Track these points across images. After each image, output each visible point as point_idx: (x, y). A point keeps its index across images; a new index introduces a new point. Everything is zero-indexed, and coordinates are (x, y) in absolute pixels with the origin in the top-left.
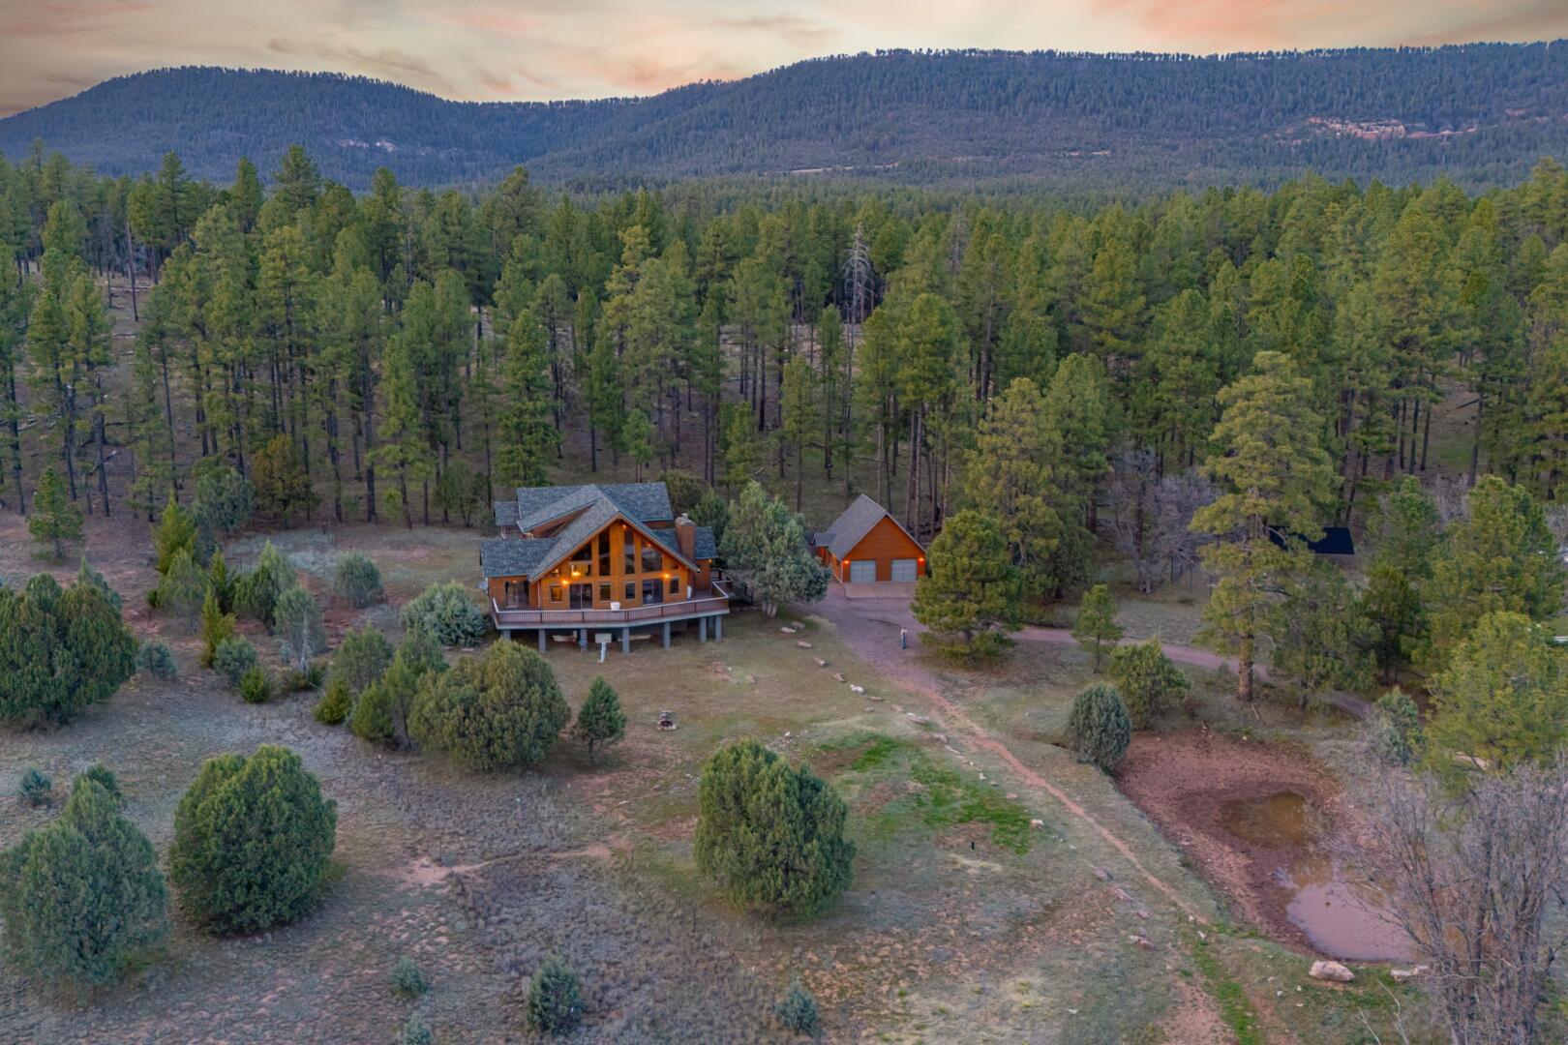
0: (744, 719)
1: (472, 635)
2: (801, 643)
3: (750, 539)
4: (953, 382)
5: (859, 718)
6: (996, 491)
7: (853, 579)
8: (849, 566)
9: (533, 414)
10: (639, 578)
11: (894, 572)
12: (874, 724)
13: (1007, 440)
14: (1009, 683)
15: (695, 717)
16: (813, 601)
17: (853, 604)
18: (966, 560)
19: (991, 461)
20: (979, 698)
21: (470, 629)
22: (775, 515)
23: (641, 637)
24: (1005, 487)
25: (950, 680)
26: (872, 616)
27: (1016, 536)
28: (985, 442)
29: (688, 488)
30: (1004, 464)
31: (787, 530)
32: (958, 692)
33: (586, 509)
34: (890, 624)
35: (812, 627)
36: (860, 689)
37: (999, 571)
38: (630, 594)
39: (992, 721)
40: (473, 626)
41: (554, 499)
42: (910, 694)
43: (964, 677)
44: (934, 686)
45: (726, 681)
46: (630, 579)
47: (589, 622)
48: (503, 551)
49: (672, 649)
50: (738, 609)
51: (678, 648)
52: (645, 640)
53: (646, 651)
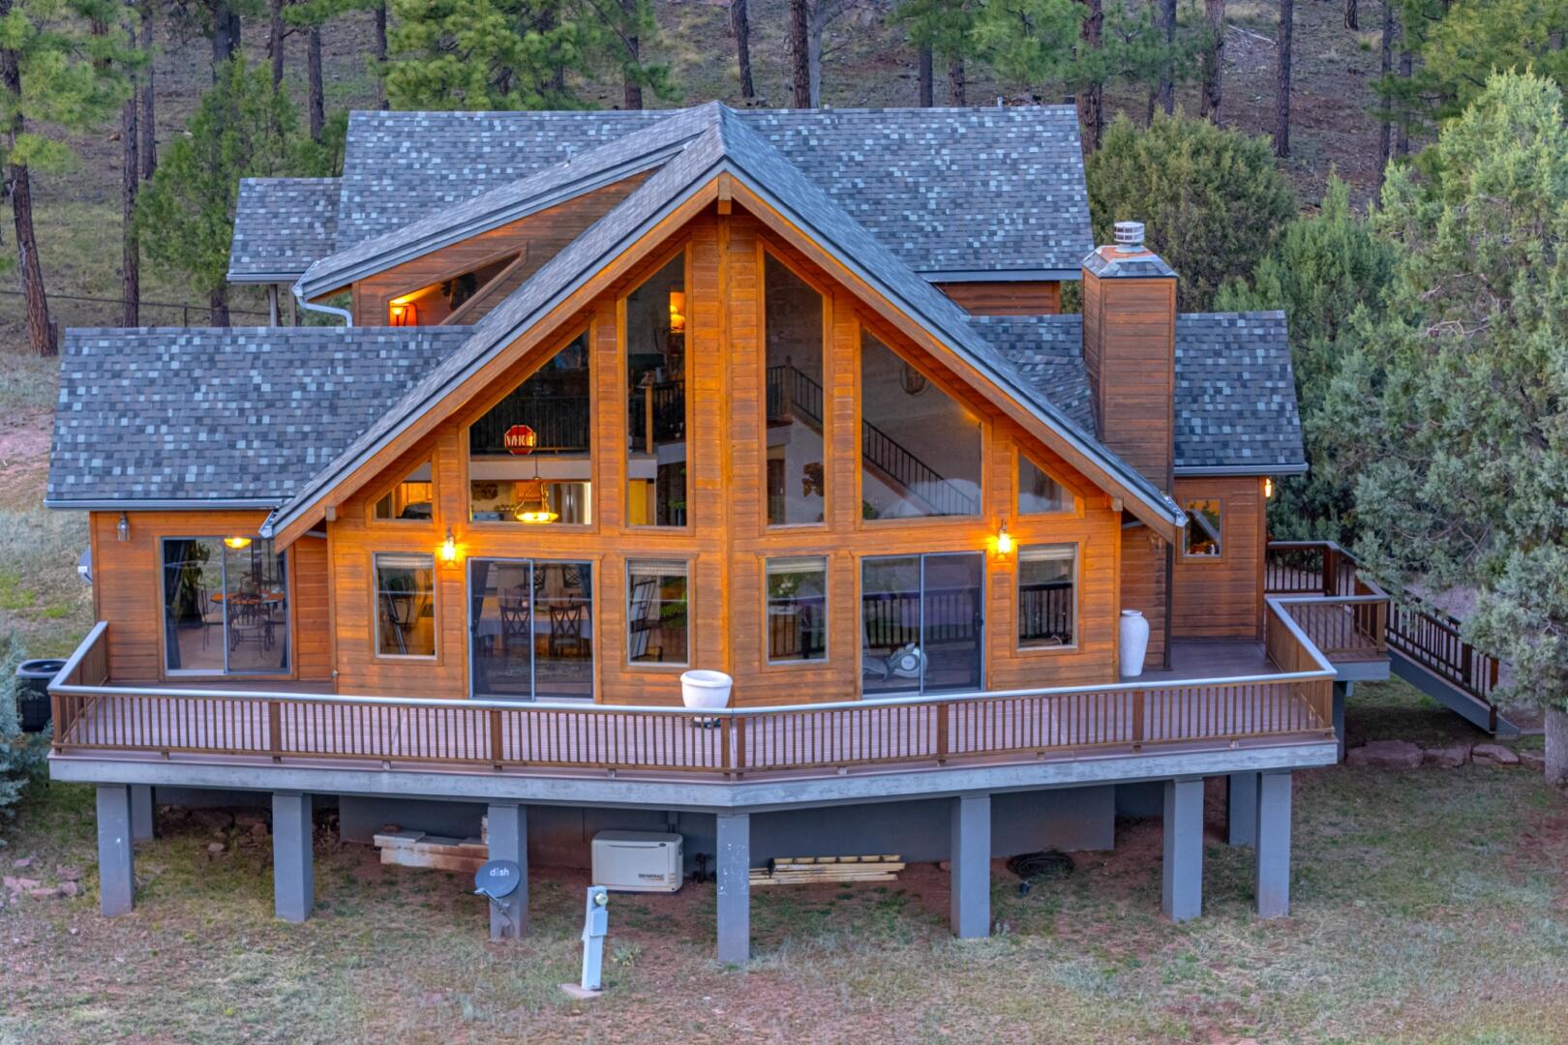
38: (794, 628)
47: (526, 765)
48: (169, 379)
49: (999, 944)
50: (1413, 754)
51: (1030, 941)
52: (864, 887)
53: (845, 949)
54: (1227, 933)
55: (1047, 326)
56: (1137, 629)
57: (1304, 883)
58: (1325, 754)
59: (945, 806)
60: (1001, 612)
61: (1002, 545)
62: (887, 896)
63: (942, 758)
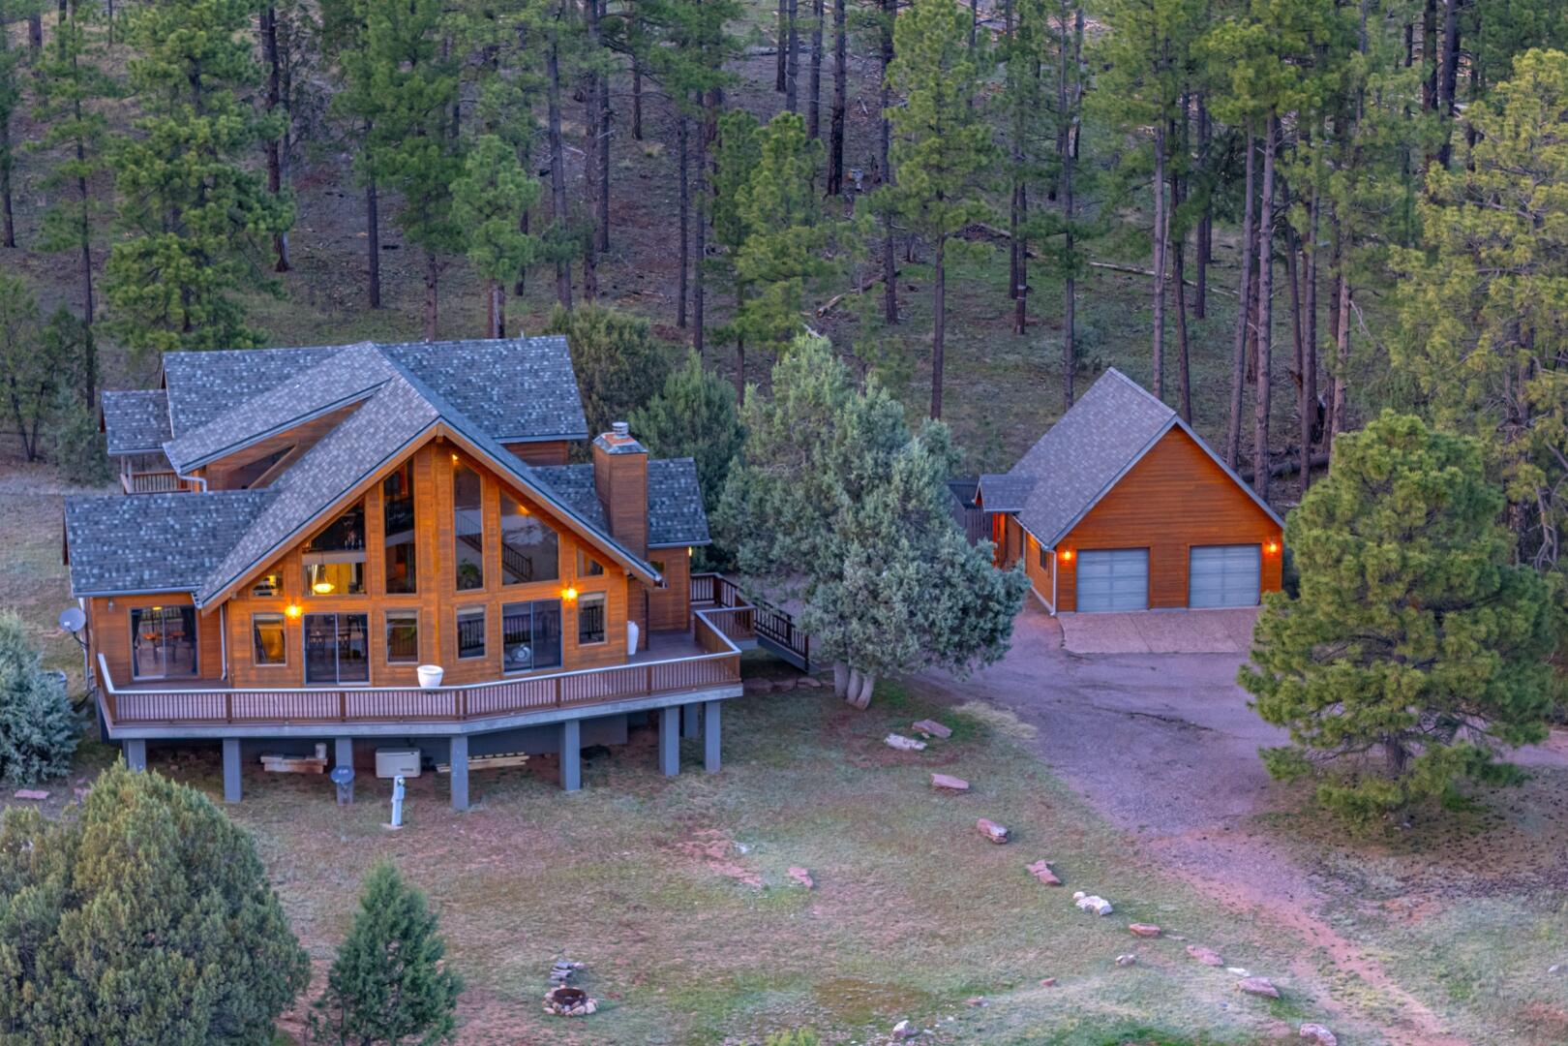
0: (781, 985)
1: (44, 754)
2: (941, 779)
3: (799, 494)
4: (1358, 61)
5: (1096, 982)
6: (1475, 360)
7: (1083, 602)
8: (1074, 565)
9: (208, 150)
10: (495, 598)
11: (1197, 582)
12: (1136, 997)
13: (1505, 221)
14: (1510, 885)
15: (649, 980)
16: (975, 661)
17: (1084, 671)
18: (1391, 549)
19: (1460, 275)
20: (1424, 926)
21: (37, 738)
22: (868, 426)
23: (500, 762)
24: (1497, 347)
25: (1347, 879)
26: (1138, 703)
27: (1527, 482)
28: (1445, 224)
29: (631, 352)
30: (1496, 285)
31: (899, 466)
32: (1369, 909)
33: (348, 412)
34: (1183, 725)
35: (971, 736)
36: (1100, 904)
37: (1479, 582)
38: (469, 642)
39: (1458, 986)
40: (45, 730)
41: (262, 384)
42: (1237, 918)
43: (1383, 869)
44: (1303, 892)
45: (734, 881)
46: (470, 602)
47: (358, 719)
48: (125, 524)
49: (586, 793)
50: (768, 685)
51: (601, 790)
52: (511, 769)
53: (514, 799)
54: (693, 781)
55: (572, 472)
56: (633, 629)
57: (727, 755)
58: (737, 691)
59: (558, 727)
60: (570, 627)
61: (570, 594)
62: (525, 773)
63: (558, 704)
